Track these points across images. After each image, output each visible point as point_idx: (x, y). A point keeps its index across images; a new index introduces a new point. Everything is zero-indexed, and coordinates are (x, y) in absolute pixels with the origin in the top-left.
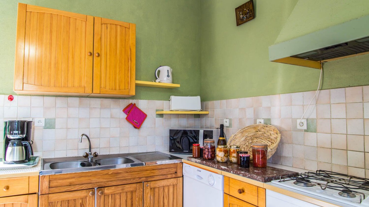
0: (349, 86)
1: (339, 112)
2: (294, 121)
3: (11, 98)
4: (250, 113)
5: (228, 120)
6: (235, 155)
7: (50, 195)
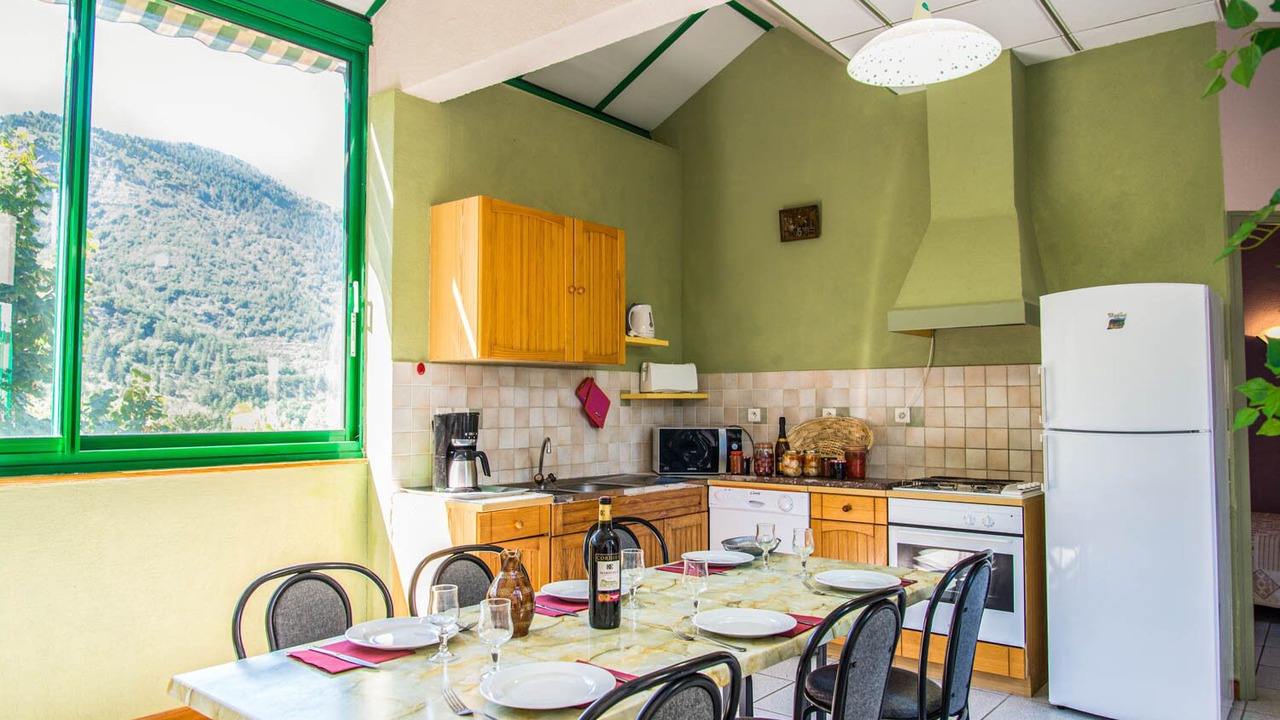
0: (969, 365)
1: (955, 398)
2: (890, 410)
3: (421, 369)
4: (807, 399)
5: (758, 411)
6: (814, 464)
7: (565, 538)
